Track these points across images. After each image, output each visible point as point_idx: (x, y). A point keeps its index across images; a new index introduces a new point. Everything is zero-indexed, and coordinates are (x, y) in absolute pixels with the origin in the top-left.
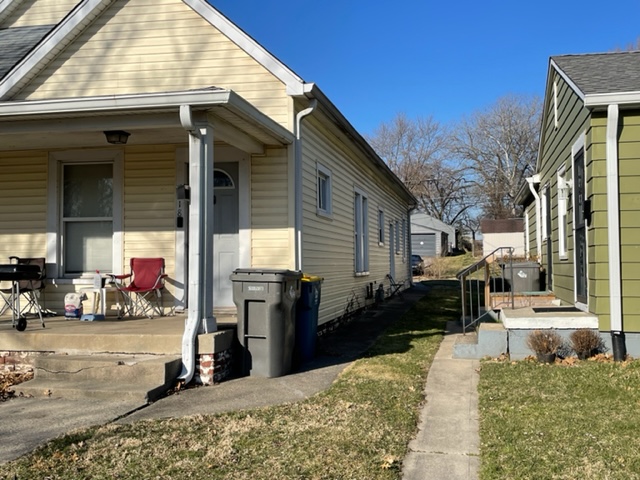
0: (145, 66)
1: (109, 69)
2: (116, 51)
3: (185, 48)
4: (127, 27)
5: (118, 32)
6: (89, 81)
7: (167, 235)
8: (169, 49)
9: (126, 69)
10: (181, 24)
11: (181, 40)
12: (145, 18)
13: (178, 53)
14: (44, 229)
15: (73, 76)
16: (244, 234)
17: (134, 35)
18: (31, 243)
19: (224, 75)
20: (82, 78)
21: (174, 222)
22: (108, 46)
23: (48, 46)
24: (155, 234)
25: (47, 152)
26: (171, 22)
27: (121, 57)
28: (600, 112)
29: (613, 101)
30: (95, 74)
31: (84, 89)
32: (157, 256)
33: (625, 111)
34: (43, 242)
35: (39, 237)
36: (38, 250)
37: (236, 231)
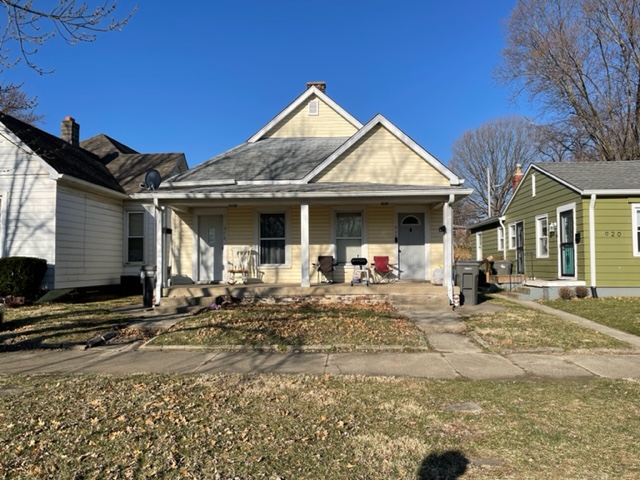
0: (378, 168)
1: (359, 168)
2: (362, 160)
3: (397, 160)
4: (368, 149)
5: (364, 151)
6: (349, 174)
7: (389, 246)
8: (390, 160)
9: (368, 168)
10: (395, 149)
11: (396, 156)
12: (377, 145)
13: (394, 162)
14: (328, 243)
15: (341, 171)
16: (427, 246)
17: (372, 152)
18: (321, 249)
19: (416, 173)
20: (346, 172)
21: (394, 240)
22: (359, 157)
23: (334, 157)
24: (383, 245)
25: (330, 206)
26: (390, 148)
27: (366, 163)
28: (589, 197)
29: (594, 193)
30: (352, 170)
31: (347, 177)
32: (384, 255)
33: (598, 197)
34: (327, 249)
35: (325, 246)
36: (324, 252)
37: (423, 244)
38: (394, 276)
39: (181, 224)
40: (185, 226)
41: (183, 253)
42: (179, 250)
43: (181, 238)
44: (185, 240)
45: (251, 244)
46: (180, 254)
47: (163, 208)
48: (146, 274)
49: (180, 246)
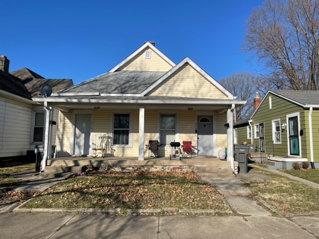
0: (186, 88)
1: (175, 88)
2: (177, 83)
3: (197, 84)
4: (180, 77)
5: (178, 78)
6: (169, 91)
7: (192, 135)
8: (193, 84)
9: (180, 88)
10: (196, 78)
11: (196, 82)
12: (186, 75)
13: (195, 85)
14: (156, 132)
15: (164, 90)
16: (215, 135)
17: (183, 79)
18: (151, 136)
19: (209, 92)
20: (167, 90)
21: (195, 131)
22: (175, 82)
23: (160, 81)
24: (188, 134)
25: (157, 110)
26: (193, 77)
27: (179, 85)
28: (308, 109)
29: (311, 106)
30: (171, 89)
31: (167, 93)
32: (189, 140)
33: (314, 109)
34: (155, 136)
35: (153, 134)
36: (153, 138)
37: (212, 134)
38: (195, 153)
39: (64, 119)
40: (67, 121)
41: (65, 137)
42: (63, 135)
43: (64, 127)
44: (67, 129)
45: (108, 132)
46: (63, 137)
47: (51, 108)
48: (38, 150)
49: (63, 133)
